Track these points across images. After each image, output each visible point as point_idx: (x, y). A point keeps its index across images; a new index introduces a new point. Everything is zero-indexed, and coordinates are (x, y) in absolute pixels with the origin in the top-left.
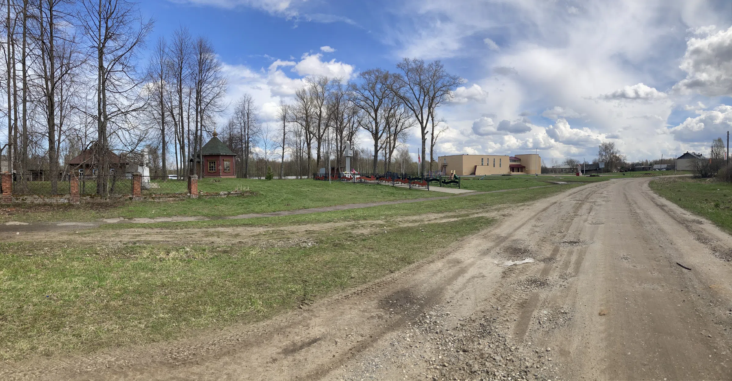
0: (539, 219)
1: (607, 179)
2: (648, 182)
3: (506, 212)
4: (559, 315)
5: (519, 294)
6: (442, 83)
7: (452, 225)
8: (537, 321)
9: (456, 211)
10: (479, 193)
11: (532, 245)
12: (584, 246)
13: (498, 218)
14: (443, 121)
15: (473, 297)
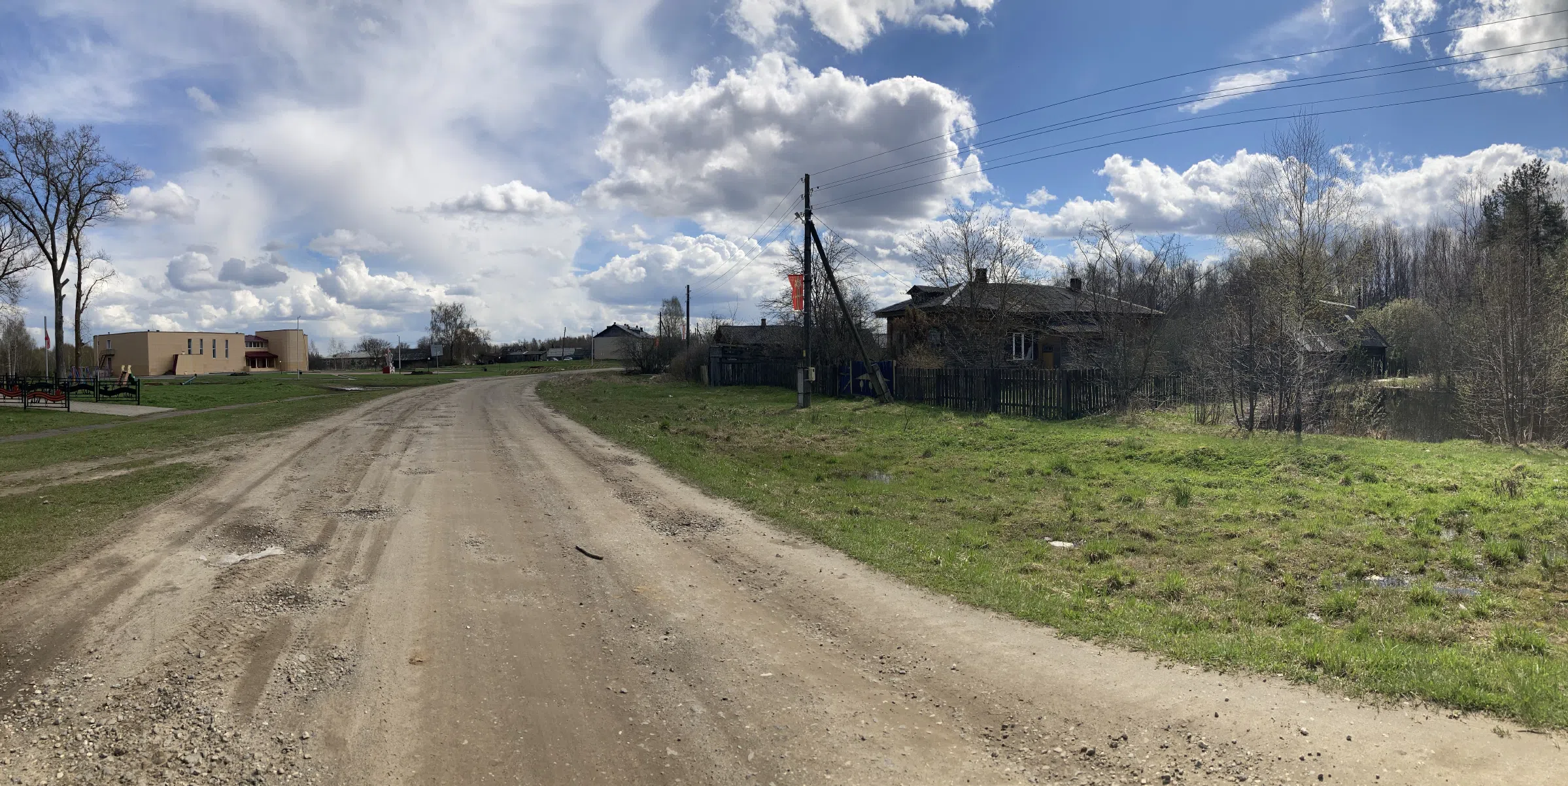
0: (299, 465)
1: (449, 380)
2: (535, 384)
3: (233, 451)
4: (329, 664)
5: (249, 622)
6: (99, 177)
7: (115, 485)
8: (285, 677)
9: (126, 455)
10: (179, 414)
11: (282, 518)
12: (389, 519)
13: (215, 464)
14: (101, 257)
15: (147, 635)
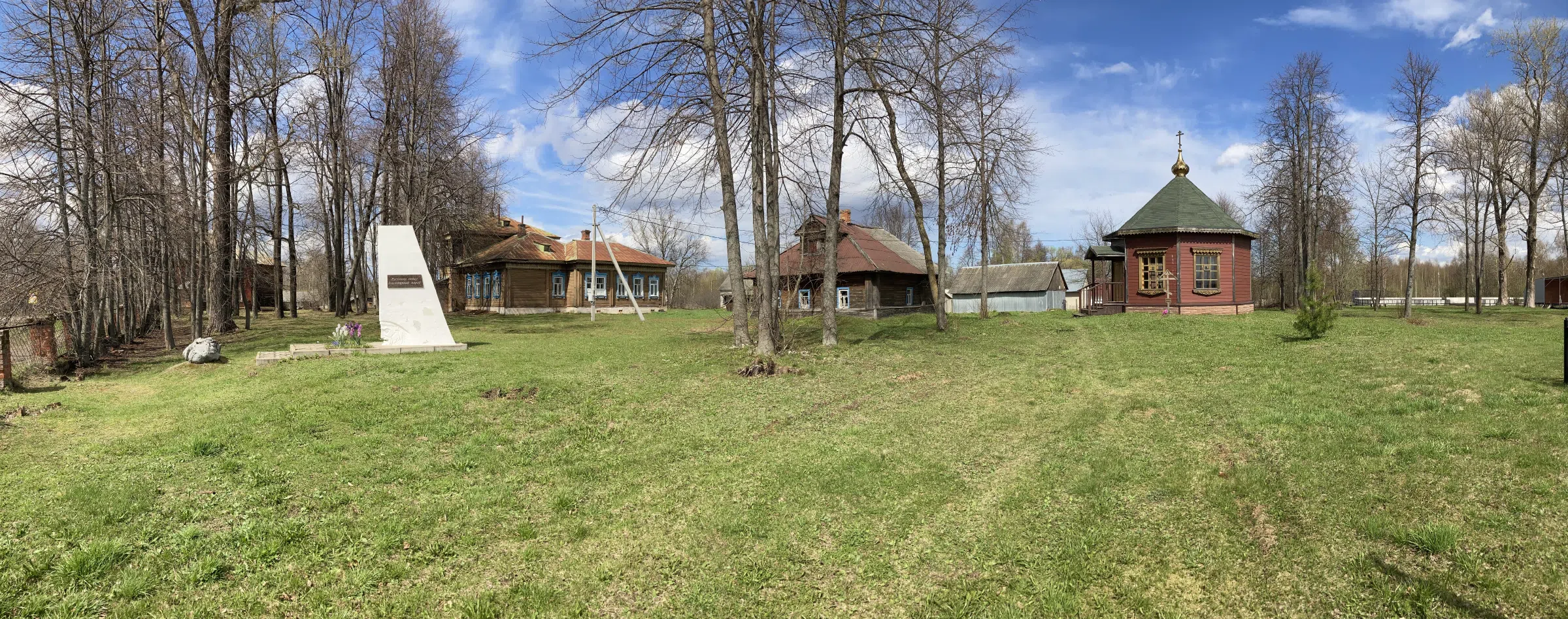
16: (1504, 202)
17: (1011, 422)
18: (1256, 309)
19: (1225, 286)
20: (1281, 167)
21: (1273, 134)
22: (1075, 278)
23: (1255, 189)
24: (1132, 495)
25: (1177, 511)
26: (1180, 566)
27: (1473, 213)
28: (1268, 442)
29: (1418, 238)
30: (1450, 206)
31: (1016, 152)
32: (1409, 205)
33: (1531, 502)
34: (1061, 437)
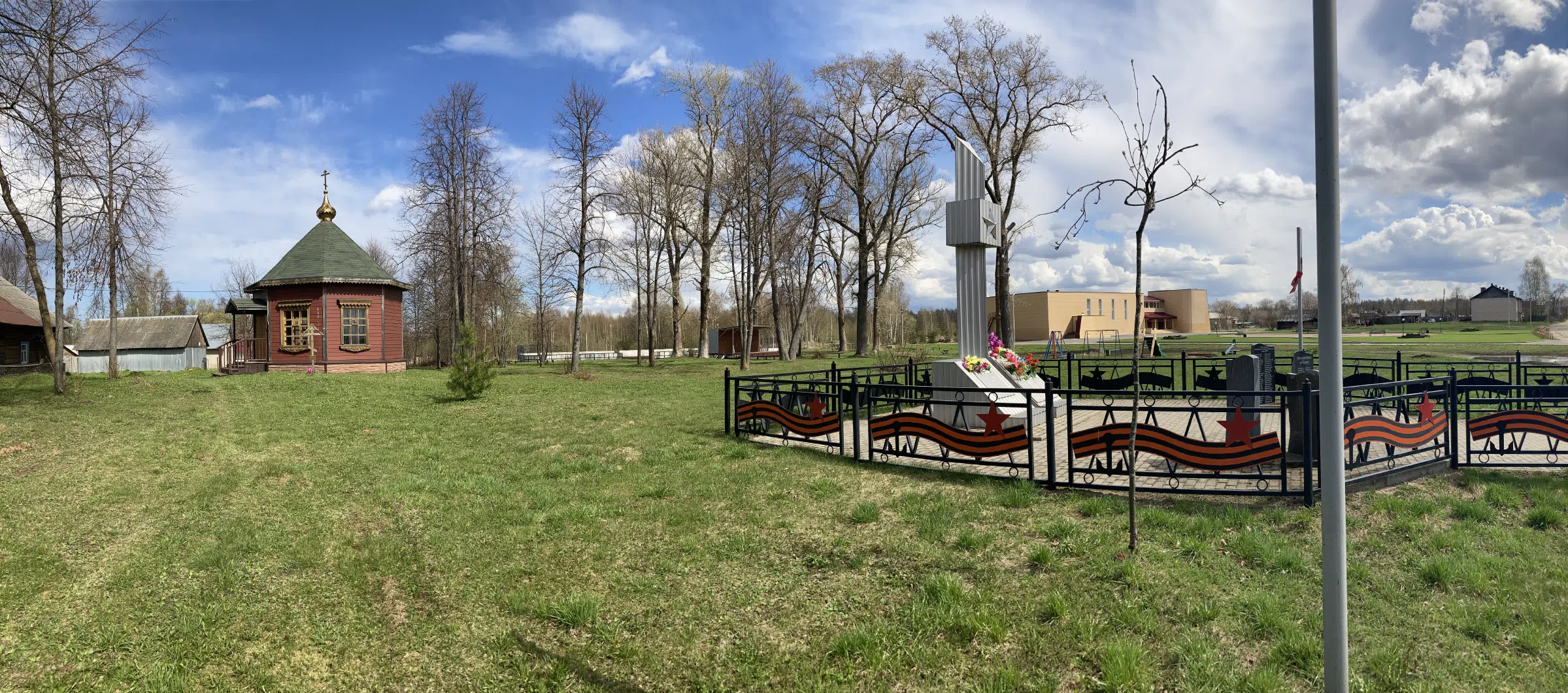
16: (678, 251)
17: (129, 493)
18: (408, 368)
19: (374, 342)
20: (435, 210)
21: (426, 173)
22: (216, 333)
23: (407, 235)
24: (262, 567)
25: (307, 585)
26: (308, 642)
27: (645, 261)
28: (406, 513)
29: (585, 287)
30: (619, 253)
31: (149, 191)
32: (575, 251)
33: (678, 562)
34: (185, 507)
